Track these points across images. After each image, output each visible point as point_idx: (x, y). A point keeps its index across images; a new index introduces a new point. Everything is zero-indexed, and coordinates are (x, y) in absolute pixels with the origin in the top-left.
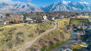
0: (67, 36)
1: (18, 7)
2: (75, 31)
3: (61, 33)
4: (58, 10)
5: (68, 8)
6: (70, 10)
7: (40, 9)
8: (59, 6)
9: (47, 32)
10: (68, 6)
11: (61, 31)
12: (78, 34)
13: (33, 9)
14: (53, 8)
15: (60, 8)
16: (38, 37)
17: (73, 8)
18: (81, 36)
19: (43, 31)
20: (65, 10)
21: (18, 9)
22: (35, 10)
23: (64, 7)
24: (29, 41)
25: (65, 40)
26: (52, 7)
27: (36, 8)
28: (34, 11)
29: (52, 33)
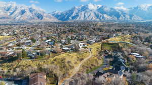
0: (100, 62)
1: (13, 12)
2: (106, 57)
3: (96, 60)
4: (82, 19)
5: (97, 16)
6: (100, 19)
7: (52, 16)
8: (83, 13)
9: (85, 59)
10: (97, 13)
11: (96, 58)
12: (108, 60)
13: (40, 16)
14: (73, 15)
15: (85, 16)
16: (80, 64)
17: (105, 16)
18: (110, 62)
19: (82, 59)
20: (94, 19)
21: (13, 15)
22: (44, 18)
23: (90, 14)
24: (76, 66)
25: (99, 65)
26: (72, 13)
27: (45, 15)
28: (42, 20)
29: (89, 60)
